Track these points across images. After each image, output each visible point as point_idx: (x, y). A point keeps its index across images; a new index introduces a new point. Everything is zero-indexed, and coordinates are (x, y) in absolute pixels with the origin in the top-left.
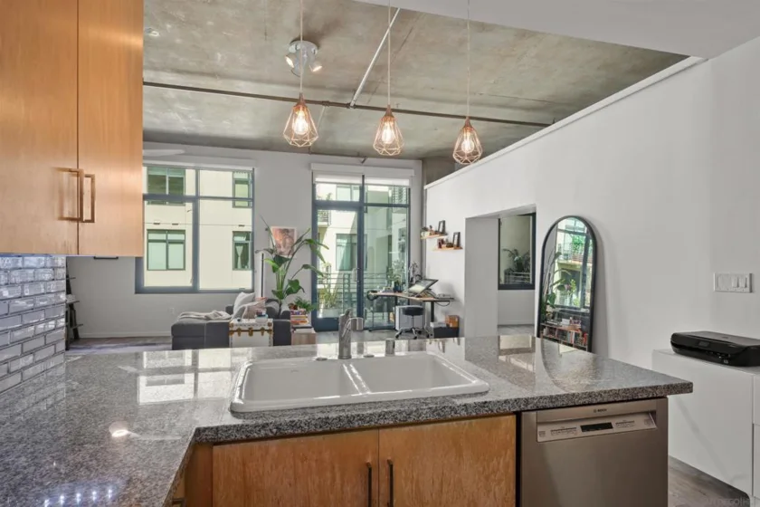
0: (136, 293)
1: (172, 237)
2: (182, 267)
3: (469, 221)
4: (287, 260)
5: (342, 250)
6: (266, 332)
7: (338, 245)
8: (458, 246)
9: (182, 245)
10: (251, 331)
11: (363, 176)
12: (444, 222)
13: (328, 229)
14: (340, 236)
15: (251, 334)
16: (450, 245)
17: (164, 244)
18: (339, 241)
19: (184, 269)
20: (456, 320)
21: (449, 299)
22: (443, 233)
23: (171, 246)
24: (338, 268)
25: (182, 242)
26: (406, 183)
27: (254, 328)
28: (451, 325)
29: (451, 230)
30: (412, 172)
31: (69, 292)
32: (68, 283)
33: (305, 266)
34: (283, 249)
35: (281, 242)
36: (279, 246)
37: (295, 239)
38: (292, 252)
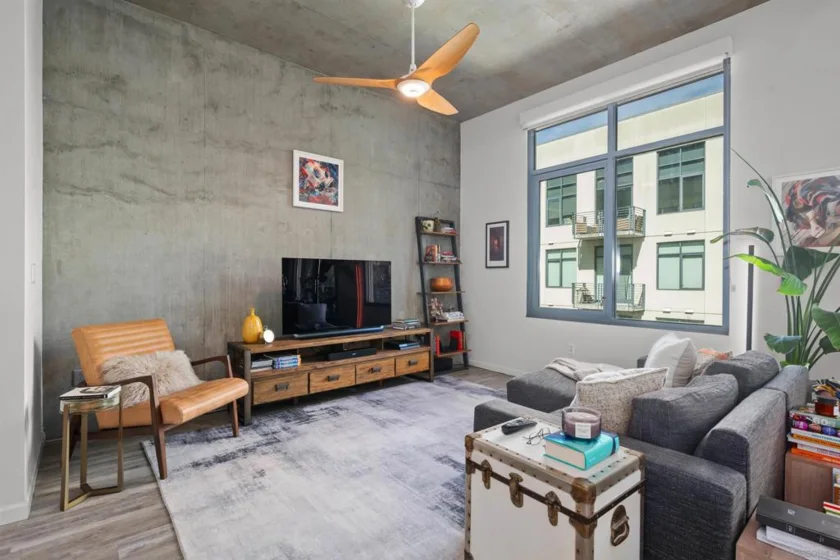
0: (528, 316)
1: (686, 250)
2: (700, 286)
6: (563, 518)
9: (700, 259)
15: (518, 500)
17: (678, 259)
19: (703, 289)
25: (701, 255)
31: (460, 308)
32: (459, 297)
34: (814, 231)
35: (810, 214)
36: (804, 224)
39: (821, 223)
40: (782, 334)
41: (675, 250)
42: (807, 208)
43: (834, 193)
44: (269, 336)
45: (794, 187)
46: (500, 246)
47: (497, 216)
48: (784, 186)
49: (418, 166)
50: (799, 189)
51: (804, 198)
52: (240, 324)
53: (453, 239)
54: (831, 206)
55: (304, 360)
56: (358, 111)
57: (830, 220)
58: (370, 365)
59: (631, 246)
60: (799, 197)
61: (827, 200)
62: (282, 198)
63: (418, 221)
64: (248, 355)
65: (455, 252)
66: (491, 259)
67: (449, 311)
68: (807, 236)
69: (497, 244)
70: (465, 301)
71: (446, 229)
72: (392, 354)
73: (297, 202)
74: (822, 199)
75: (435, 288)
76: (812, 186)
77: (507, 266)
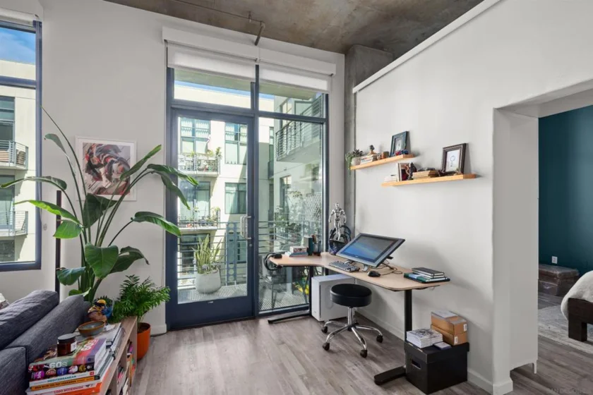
5: (230, 197)
7: (227, 192)
11: (257, 67)
12: (406, 134)
13: (218, 178)
14: (228, 184)
16: (439, 173)
18: (228, 188)
22: (406, 151)
24: (228, 212)
26: (322, 85)
29: (425, 146)
33: (142, 216)
34: (104, 183)
35: (102, 170)
36: (98, 177)
37: (132, 164)
38: (125, 190)
39: (109, 177)
42: (100, 166)
43: (116, 158)
45: (91, 148)
48: (85, 145)
50: (95, 150)
51: (98, 157)
54: (115, 166)
57: (114, 176)
60: (95, 156)
61: (112, 162)
68: (99, 186)
74: (109, 160)
76: (104, 150)
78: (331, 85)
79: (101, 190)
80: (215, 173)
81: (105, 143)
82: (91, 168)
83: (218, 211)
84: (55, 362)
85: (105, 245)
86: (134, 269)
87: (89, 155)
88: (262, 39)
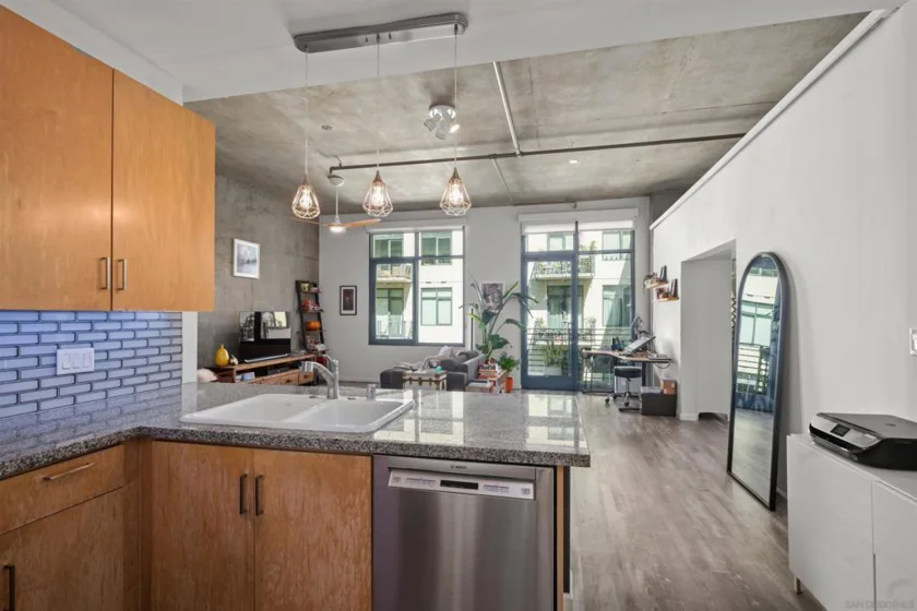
0: (369, 344)
1: (441, 294)
3: (684, 264)
4: (494, 314)
5: (609, 304)
7: (604, 298)
8: (675, 296)
9: (449, 302)
10: (420, 381)
11: (577, 223)
12: (665, 267)
13: (593, 281)
14: (606, 288)
15: (420, 384)
16: (666, 295)
17: (434, 302)
18: (607, 293)
19: (451, 324)
20: (673, 386)
21: (668, 361)
22: (664, 280)
23: (440, 303)
24: (605, 323)
25: (449, 299)
26: (629, 224)
27: (424, 378)
28: (665, 392)
29: (671, 277)
30: (635, 212)
31: (322, 342)
32: (321, 334)
33: (509, 321)
34: (491, 304)
35: (490, 297)
36: (488, 301)
37: (504, 293)
38: (500, 307)
39: (493, 301)
40: (481, 344)
41: (432, 294)
42: (489, 295)
43: (497, 290)
44: (235, 361)
45: (485, 286)
46: (351, 300)
47: (348, 282)
49: (297, 246)
50: (487, 287)
51: (488, 290)
52: (215, 355)
53: (316, 296)
54: (496, 295)
55: (256, 376)
56: (266, 210)
57: (496, 300)
58: (287, 378)
59: (402, 289)
61: (495, 292)
62: (228, 270)
63: (298, 284)
64: (235, 372)
65: (317, 303)
66: (344, 309)
67: (316, 343)
69: (348, 299)
70: (325, 337)
71: (314, 289)
72: (296, 371)
73: (236, 274)
74: (493, 291)
75: (310, 329)
76: (491, 286)
77: (356, 314)
78: (636, 224)
79: (490, 307)
80: (588, 275)
81: (492, 282)
82: (485, 296)
83: (594, 322)
84: (485, 366)
85: (493, 333)
86: (505, 349)
87: (484, 290)
88: (578, 203)
